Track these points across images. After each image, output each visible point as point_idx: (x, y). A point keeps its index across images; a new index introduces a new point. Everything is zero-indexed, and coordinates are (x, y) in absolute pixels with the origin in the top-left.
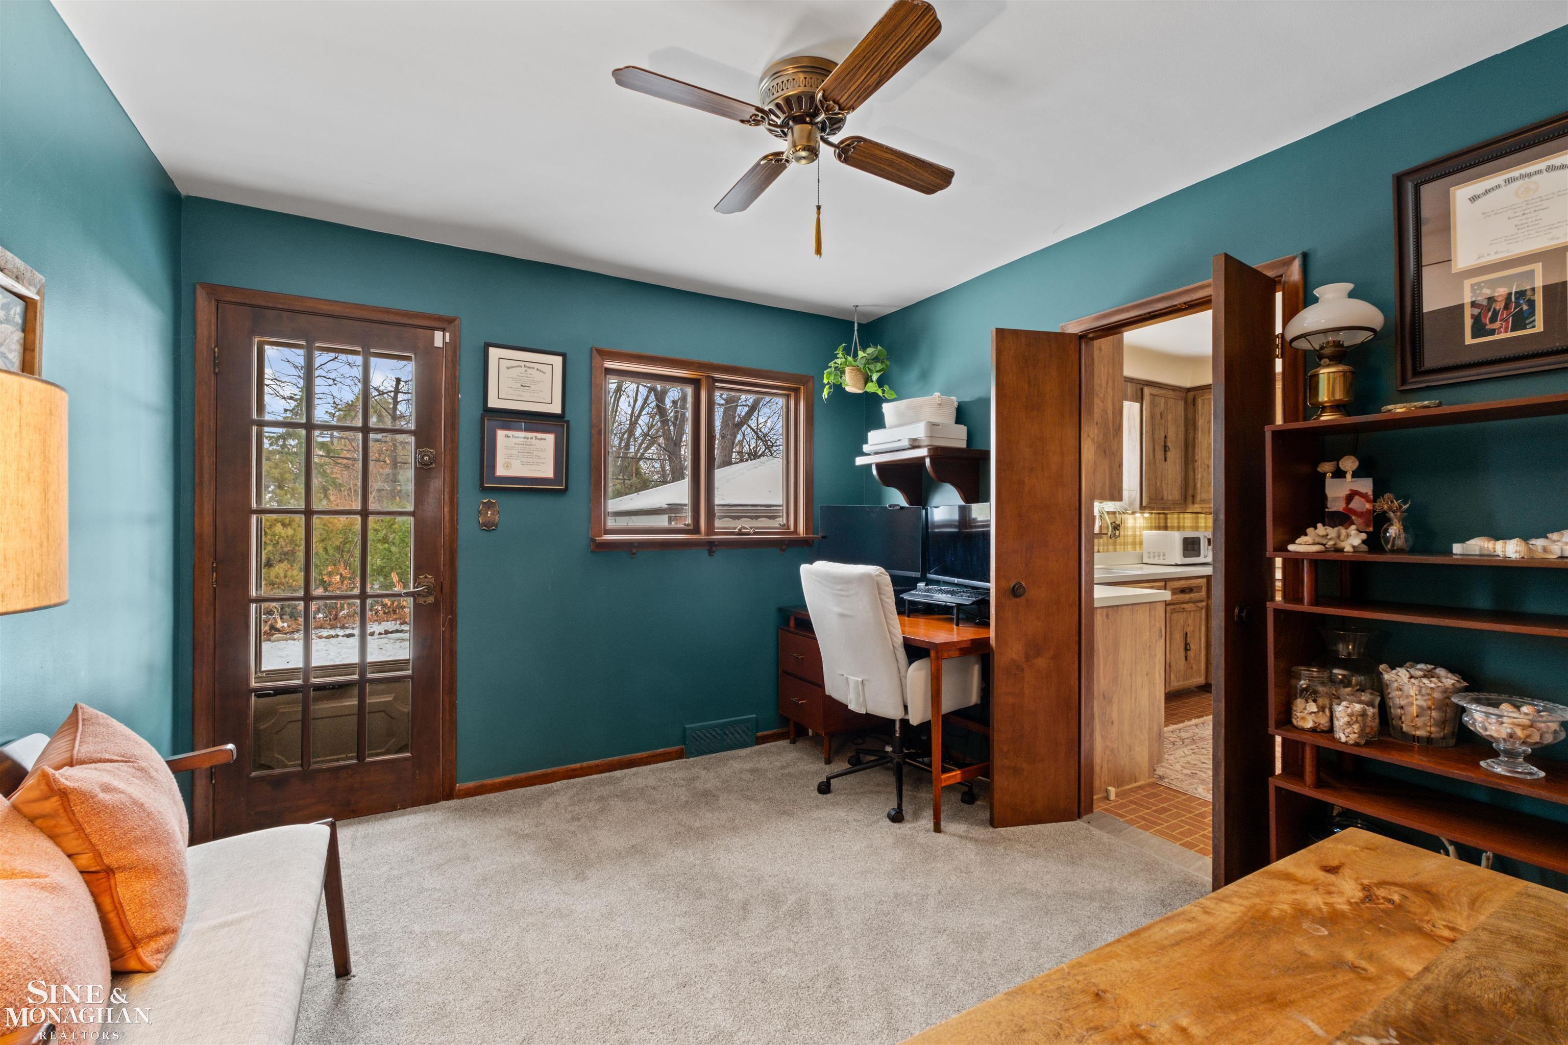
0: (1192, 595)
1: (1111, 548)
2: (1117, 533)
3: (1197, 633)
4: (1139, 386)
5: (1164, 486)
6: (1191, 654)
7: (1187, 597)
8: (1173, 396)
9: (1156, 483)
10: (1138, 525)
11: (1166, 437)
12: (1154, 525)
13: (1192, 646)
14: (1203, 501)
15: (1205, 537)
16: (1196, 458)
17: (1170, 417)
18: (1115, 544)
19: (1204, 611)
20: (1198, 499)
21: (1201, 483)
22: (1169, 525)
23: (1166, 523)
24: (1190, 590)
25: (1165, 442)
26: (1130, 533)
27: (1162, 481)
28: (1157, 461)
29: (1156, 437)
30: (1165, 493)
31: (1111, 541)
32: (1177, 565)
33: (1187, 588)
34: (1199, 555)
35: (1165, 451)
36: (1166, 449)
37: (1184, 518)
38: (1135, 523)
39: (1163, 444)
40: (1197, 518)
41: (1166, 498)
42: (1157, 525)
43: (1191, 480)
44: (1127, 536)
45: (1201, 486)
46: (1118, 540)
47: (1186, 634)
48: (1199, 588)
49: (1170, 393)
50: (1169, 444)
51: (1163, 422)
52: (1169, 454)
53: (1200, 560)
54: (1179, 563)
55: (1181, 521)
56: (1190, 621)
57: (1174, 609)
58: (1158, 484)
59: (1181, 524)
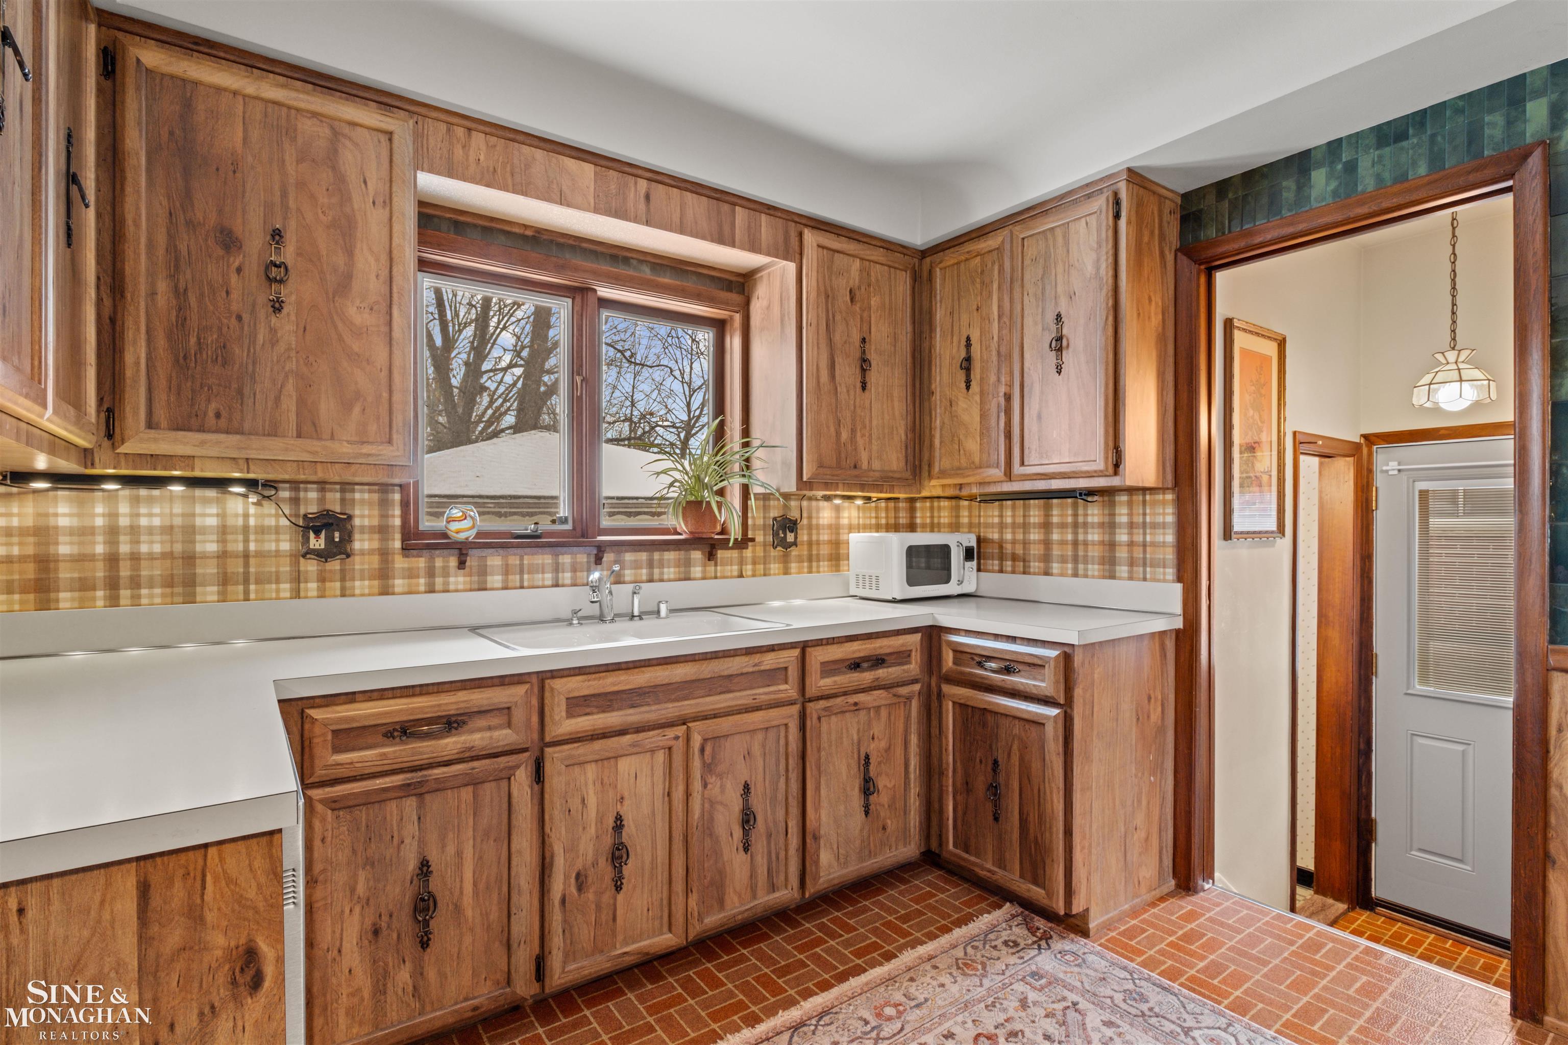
0: (881, 673)
1: (775, 567)
2: (790, 537)
3: (899, 752)
4: (793, 229)
5: (860, 441)
6: (881, 799)
7: (867, 677)
8: (882, 259)
9: (838, 434)
10: (845, 521)
11: (864, 340)
12: (883, 521)
13: (882, 782)
14: (943, 474)
15: (960, 544)
16: (933, 386)
17: (874, 301)
18: (785, 560)
19: (915, 704)
20: (936, 469)
21: (941, 436)
22: (918, 521)
23: (913, 517)
24: (878, 661)
25: (864, 352)
26: (824, 537)
27: (853, 431)
28: (842, 389)
29: (838, 338)
30: (864, 456)
31: (774, 553)
32: (894, 601)
33: (866, 659)
34: (947, 580)
35: (864, 371)
36: (864, 364)
37: (939, 508)
38: (838, 518)
39: (858, 354)
40: (958, 508)
41: (865, 466)
42: (892, 521)
43: (927, 431)
44: (818, 543)
45: (941, 443)
46: (794, 552)
47: (867, 757)
48: (903, 656)
49: (877, 254)
50: (873, 356)
51: (857, 308)
52: (873, 377)
53: (951, 588)
54: (899, 597)
55: (936, 514)
56: (878, 729)
57: (826, 709)
58: (845, 436)
59: (936, 520)
